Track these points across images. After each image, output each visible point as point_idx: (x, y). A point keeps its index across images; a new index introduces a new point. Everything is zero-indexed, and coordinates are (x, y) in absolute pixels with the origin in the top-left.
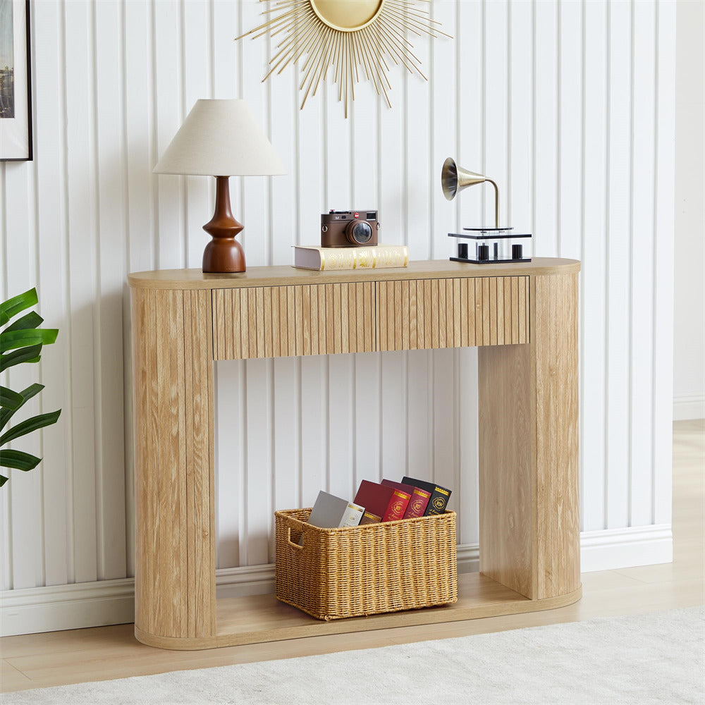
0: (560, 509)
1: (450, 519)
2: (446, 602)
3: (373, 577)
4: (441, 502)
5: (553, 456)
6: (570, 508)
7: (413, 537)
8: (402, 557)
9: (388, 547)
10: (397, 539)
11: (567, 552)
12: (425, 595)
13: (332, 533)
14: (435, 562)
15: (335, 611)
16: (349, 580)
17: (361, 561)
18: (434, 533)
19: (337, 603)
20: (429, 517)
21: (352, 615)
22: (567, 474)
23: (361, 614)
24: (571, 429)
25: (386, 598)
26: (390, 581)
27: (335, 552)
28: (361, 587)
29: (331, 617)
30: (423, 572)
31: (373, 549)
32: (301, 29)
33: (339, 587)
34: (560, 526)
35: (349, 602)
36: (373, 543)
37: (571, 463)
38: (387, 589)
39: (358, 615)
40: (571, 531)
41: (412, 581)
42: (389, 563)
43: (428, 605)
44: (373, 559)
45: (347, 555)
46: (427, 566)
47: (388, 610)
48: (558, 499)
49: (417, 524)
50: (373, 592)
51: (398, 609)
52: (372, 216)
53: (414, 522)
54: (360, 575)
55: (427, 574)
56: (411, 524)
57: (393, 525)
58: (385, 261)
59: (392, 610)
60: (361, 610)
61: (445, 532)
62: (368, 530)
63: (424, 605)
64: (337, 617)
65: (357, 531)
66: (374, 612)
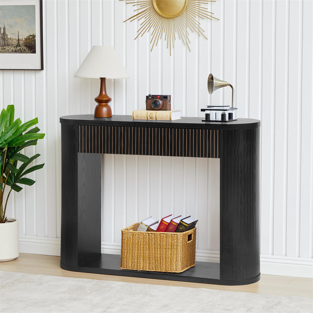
1: (177, 235)
3: (142, 255)
8: (155, 248)
9: (149, 243)
10: (153, 240)
15: (125, 265)
16: (131, 254)
17: (136, 246)
18: (170, 240)
19: (125, 263)
20: (168, 233)
21: (132, 269)
25: (147, 265)
26: (149, 258)
27: (126, 241)
28: (136, 258)
29: (123, 268)
30: (164, 256)
31: (142, 242)
33: (127, 256)
35: (130, 263)
36: (142, 240)
38: (148, 261)
39: (135, 269)
41: (159, 259)
42: (149, 250)
44: (142, 246)
45: (131, 243)
47: (148, 270)
49: (162, 235)
50: (142, 261)
52: (165, 97)
53: (161, 234)
54: (136, 253)
55: (166, 258)
56: (159, 234)
57: (151, 233)
58: (161, 117)
59: (149, 270)
60: (136, 267)
61: (175, 241)
62: (140, 234)
63: (164, 271)
64: (125, 269)
65: (135, 233)
66: (141, 270)
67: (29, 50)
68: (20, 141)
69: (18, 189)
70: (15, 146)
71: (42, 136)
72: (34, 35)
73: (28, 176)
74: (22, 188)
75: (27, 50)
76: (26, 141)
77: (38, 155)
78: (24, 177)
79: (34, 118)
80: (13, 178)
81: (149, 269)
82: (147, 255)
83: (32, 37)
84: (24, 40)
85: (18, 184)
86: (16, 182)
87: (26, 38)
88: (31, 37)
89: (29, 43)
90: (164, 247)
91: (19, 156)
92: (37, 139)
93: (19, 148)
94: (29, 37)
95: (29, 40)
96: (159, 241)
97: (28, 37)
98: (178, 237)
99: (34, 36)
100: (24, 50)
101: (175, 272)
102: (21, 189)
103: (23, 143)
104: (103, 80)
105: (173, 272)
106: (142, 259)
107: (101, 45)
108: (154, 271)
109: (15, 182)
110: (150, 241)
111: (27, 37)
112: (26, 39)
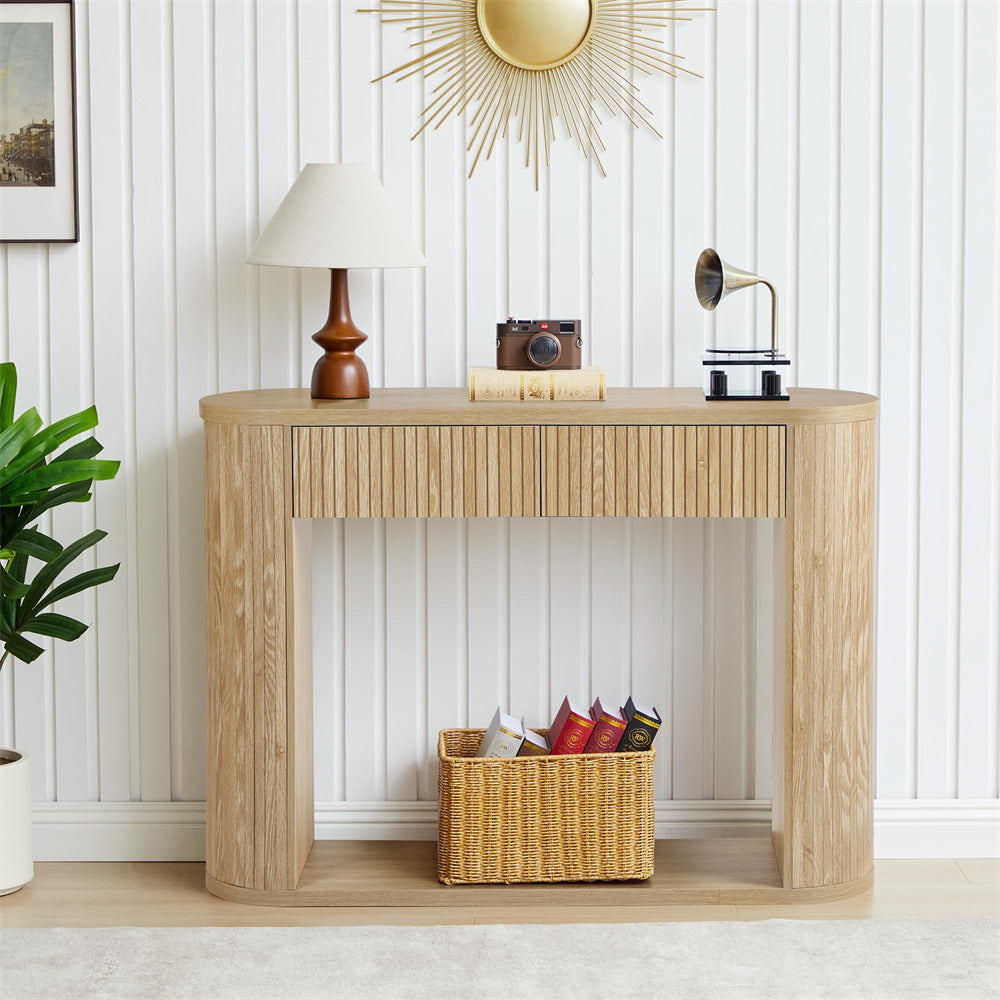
0: (827, 759)
2: (630, 876)
3: (519, 831)
4: (642, 734)
5: (818, 681)
6: (844, 758)
7: (582, 781)
8: (563, 807)
9: (543, 791)
10: (558, 781)
11: (839, 822)
12: (597, 862)
13: (457, 765)
14: (615, 819)
15: (459, 872)
16: (482, 832)
17: (500, 806)
18: (615, 777)
19: (462, 863)
20: (607, 754)
21: (485, 881)
22: (840, 709)
23: (498, 881)
24: (847, 644)
25: (539, 862)
26: (545, 840)
27: (461, 792)
28: (499, 844)
29: (453, 880)
30: (597, 830)
31: (519, 792)
32: (471, 66)
33: (466, 840)
34: (826, 783)
35: (480, 862)
36: (520, 784)
37: (848, 695)
38: (540, 849)
39: (494, 881)
40: (846, 794)
41: (579, 842)
42: (544, 814)
43: (603, 878)
44: (519, 805)
45: (480, 797)
46: (602, 823)
47: (540, 880)
48: (824, 745)
49: (587, 762)
50: (518, 852)
51: (556, 879)
52: (569, 327)
53: (583, 759)
54: (499, 826)
55: (602, 835)
56: (578, 760)
57: (550, 761)
58: (569, 392)
59: (546, 880)
60: (499, 875)
61: (633, 777)
62: (511, 765)
63: (597, 878)
64: (462, 881)
65: (495, 765)
66: (519, 881)
67: (28, 177)
68: (37, 487)
69: (29, 653)
70: (18, 504)
71: (110, 469)
72: (49, 122)
73: (62, 607)
74: (43, 650)
75: (21, 175)
76: (54, 488)
77: (98, 536)
78: (46, 610)
79: (84, 406)
80: (14, 615)
81: (546, 872)
82: (537, 830)
83: (41, 130)
84: (8, 140)
85: (27, 635)
86: (24, 626)
87: (18, 132)
88: (35, 131)
89: (30, 151)
90: (596, 799)
91: (29, 540)
92: (91, 480)
93: (32, 512)
94: (29, 129)
95: (29, 140)
96: (576, 782)
97: (25, 131)
98: (643, 765)
99: (47, 129)
100: (10, 174)
101: (634, 877)
102: (38, 651)
103: (44, 494)
104: (338, 277)
105: (629, 877)
106: (519, 844)
107: (332, 159)
108: (560, 879)
109: (20, 626)
110: (548, 784)
111: (22, 130)
112: (17, 138)
